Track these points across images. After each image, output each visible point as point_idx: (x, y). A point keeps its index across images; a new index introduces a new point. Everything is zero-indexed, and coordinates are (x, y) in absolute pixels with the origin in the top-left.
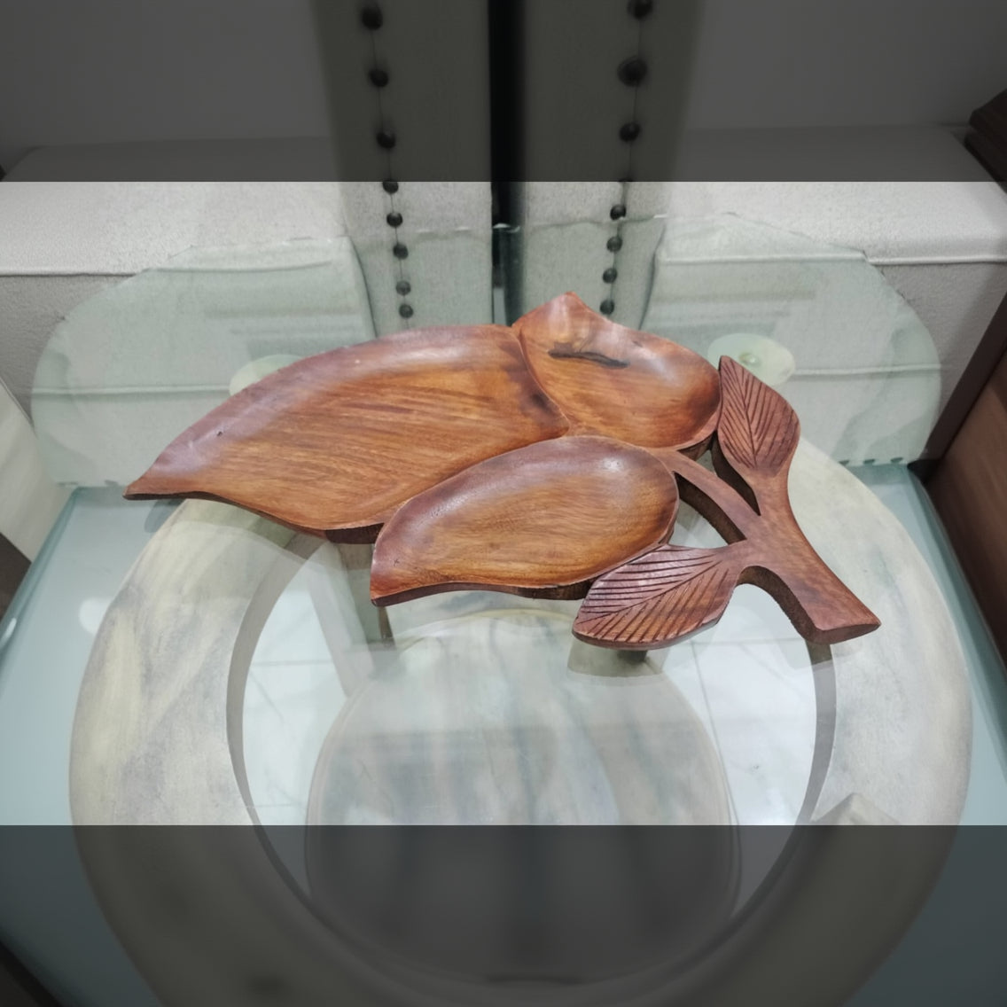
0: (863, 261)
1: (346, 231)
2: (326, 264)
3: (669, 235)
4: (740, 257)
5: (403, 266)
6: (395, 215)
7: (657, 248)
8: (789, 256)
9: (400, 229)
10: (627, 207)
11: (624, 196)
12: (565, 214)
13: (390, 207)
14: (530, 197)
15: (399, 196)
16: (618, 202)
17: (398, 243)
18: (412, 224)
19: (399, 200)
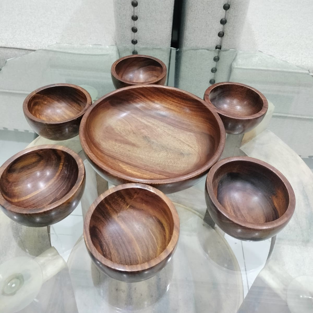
0: (308, 74)
1: (116, 44)
2: (107, 55)
3: (238, 57)
4: (265, 68)
6: (135, 40)
7: (233, 62)
8: (285, 70)
9: (136, 45)
10: (222, 46)
11: (221, 42)
12: (198, 46)
13: (133, 37)
14: (186, 39)
15: (137, 34)
16: (218, 44)
17: (134, 50)
18: (140, 44)
19: (137, 35)
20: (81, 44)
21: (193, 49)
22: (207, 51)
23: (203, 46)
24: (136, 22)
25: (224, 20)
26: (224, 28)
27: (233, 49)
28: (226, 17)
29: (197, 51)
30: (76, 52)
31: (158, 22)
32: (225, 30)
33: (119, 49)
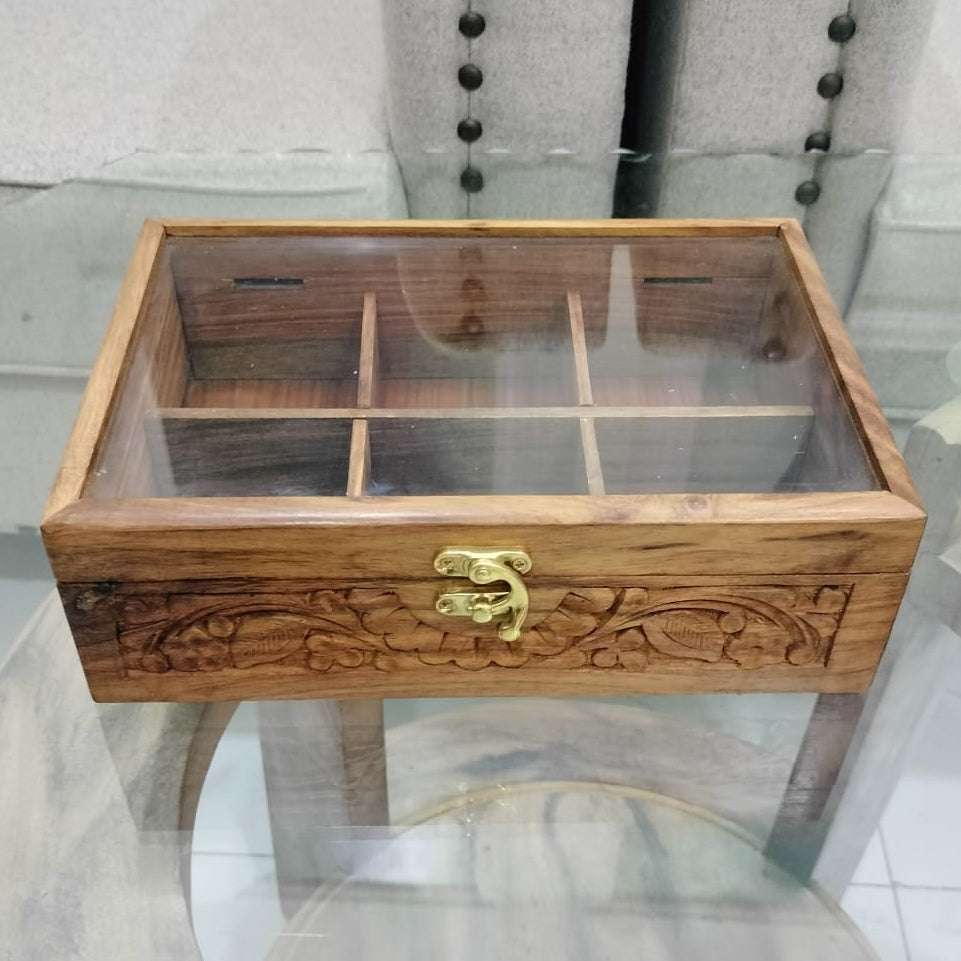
1: (390, 144)
3: (897, 181)
5: (472, 204)
6: (471, 123)
7: (876, 204)
9: (475, 146)
10: (832, 135)
11: (830, 118)
12: (733, 140)
13: (465, 110)
14: (680, 112)
15: (482, 95)
16: (818, 127)
17: (469, 168)
18: (496, 137)
19: (481, 102)
20: (243, 151)
21: (711, 155)
22: (770, 160)
23: (754, 139)
24: (476, 42)
25: (844, 20)
26: (842, 59)
27: (880, 146)
28: (855, 10)
29: (728, 159)
30: (229, 185)
31: (572, 39)
32: (849, 65)
33: (402, 163)
